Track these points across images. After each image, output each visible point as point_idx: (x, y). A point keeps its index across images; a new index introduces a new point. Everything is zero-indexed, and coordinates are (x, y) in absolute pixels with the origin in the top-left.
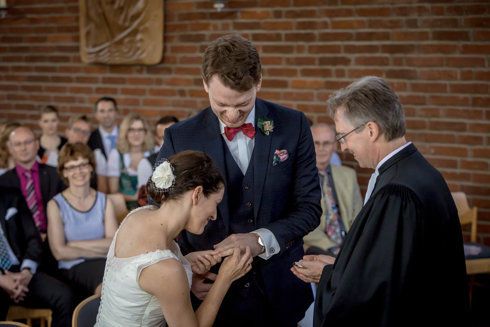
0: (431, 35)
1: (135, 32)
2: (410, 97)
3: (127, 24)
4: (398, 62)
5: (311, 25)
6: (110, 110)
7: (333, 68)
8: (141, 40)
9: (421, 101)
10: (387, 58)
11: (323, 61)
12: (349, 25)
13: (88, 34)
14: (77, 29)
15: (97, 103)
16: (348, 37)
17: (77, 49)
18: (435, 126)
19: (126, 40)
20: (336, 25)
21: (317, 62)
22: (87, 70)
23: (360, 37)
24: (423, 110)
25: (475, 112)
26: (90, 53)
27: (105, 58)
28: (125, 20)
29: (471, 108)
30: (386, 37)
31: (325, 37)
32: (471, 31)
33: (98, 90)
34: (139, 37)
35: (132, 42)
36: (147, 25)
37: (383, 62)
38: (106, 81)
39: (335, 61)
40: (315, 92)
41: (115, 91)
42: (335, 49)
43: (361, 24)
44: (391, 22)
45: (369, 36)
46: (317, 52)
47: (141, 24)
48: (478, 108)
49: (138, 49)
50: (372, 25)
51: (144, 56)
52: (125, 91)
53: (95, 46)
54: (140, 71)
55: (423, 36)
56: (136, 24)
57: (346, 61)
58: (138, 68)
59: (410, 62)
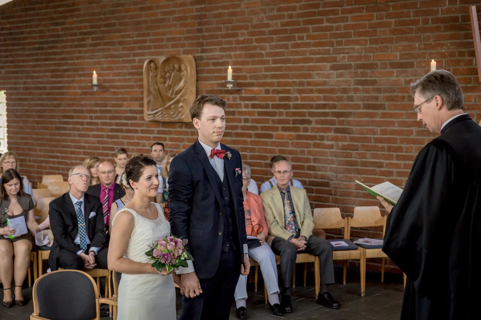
0: (362, 106)
1: (178, 102)
2: (348, 145)
3: (173, 96)
4: (341, 123)
5: (288, 99)
6: (160, 150)
7: (301, 126)
8: (182, 107)
9: (356, 148)
10: (334, 120)
11: (294, 122)
12: (311, 99)
13: (149, 102)
14: (142, 99)
15: (152, 147)
16: (311, 106)
17: (142, 112)
18: (364, 164)
19: (172, 107)
20: (303, 99)
21: (291, 122)
22: (148, 125)
23: (318, 107)
24: (356, 153)
25: (389, 155)
26: (150, 115)
27: (159, 118)
28: (172, 94)
29: (387, 153)
30: (334, 107)
31: (296, 106)
32: (387, 103)
33: (154, 138)
34: (180, 104)
35: (176, 108)
36: (186, 97)
37: (332, 123)
38: (159, 132)
39: (302, 122)
40: (290, 142)
41: (165, 139)
42: (304, 114)
43: (319, 98)
44: (337, 97)
45: (324, 106)
46: (291, 116)
47: (181, 96)
48: (391, 153)
49: (180, 112)
50: (325, 99)
51: (183, 117)
52: (171, 139)
53: (152, 110)
54: (181, 127)
55: (357, 107)
56: (179, 96)
57: (309, 122)
58: (180, 124)
59: (349, 123)
